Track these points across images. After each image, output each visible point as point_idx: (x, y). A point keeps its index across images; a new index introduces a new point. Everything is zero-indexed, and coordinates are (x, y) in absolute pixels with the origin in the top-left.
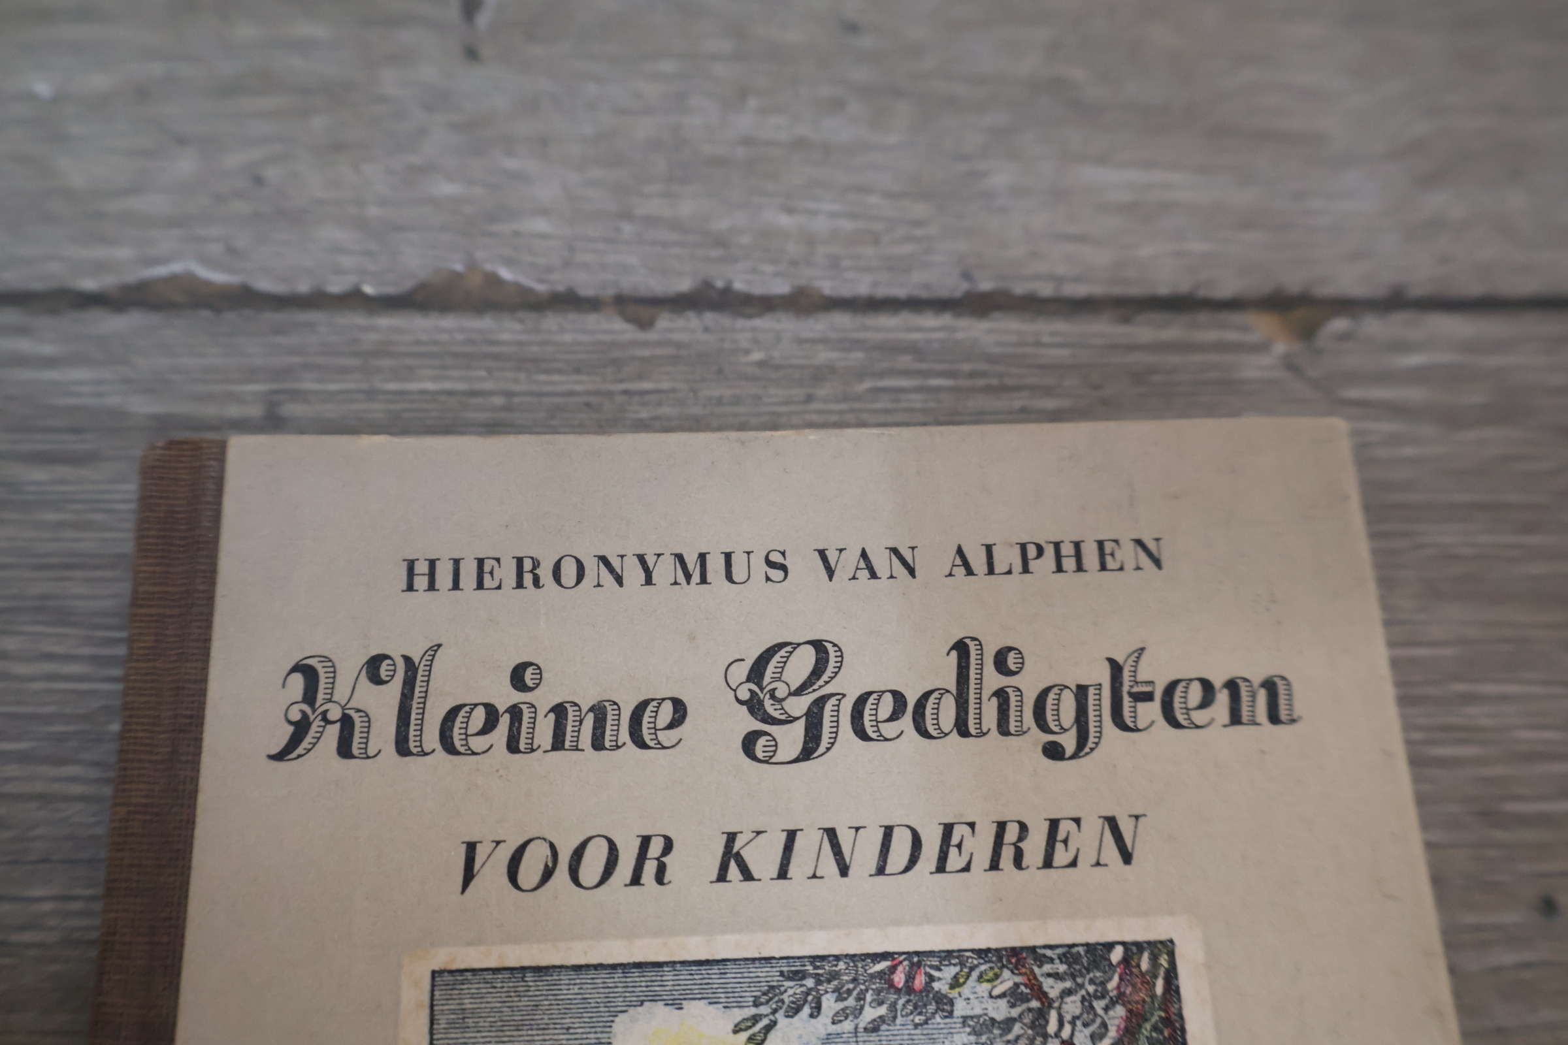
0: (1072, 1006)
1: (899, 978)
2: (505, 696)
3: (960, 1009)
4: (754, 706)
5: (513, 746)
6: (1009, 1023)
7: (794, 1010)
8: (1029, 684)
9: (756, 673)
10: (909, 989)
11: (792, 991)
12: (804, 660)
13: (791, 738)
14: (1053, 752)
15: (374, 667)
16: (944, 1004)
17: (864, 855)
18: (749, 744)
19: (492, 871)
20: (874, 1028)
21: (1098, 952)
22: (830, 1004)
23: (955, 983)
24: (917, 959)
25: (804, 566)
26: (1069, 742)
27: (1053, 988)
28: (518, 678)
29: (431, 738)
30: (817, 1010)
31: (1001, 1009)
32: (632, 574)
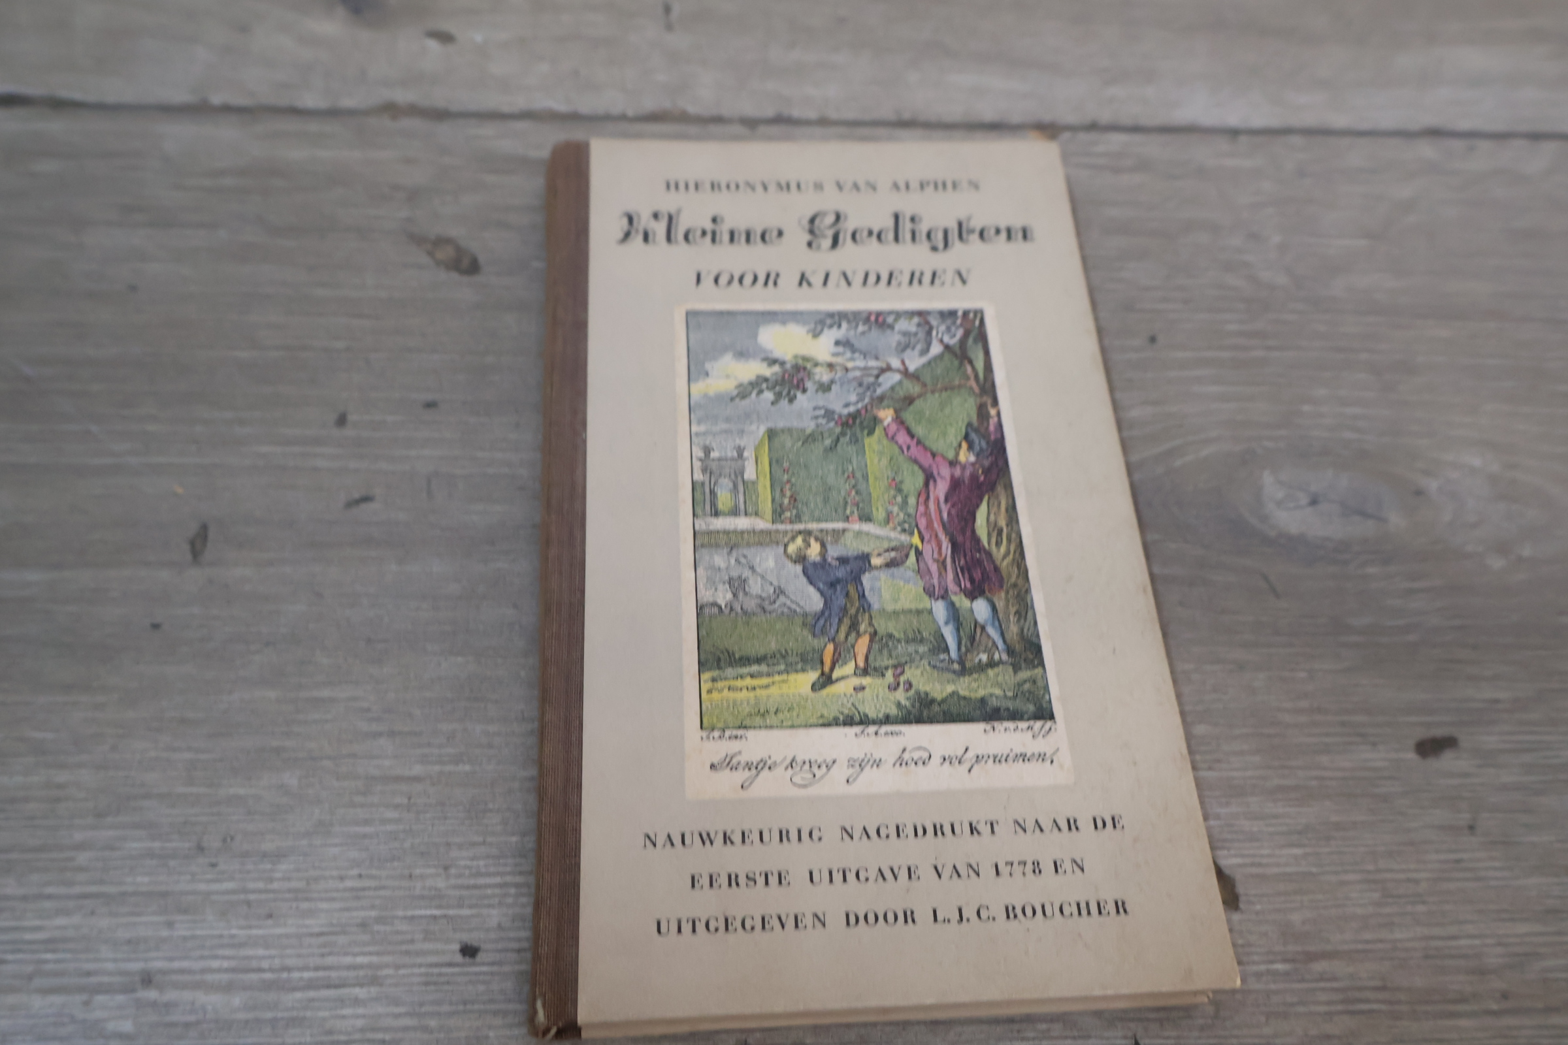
0: (943, 328)
1: (873, 318)
2: (709, 226)
3: (897, 327)
4: (811, 232)
5: (713, 240)
6: (916, 334)
7: (831, 326)
8: (923, 228)
9: (812, 221)
10: (877, 320)
11: (829, 321)
12: (831, 219)
13: (827, 242)
14: (934, 249)
15: (656, 216)
16: (891, 327)
17: (857, 280)
18: (810, 244)
19: (708, 281)
20: (863, 333)
21: (952, 314)
22: (844, 325)
23: (896, 320)
24: (879, 314)
25: (830, 188)
26: (941, 245)
27: (934, 322)
28: (714, 220)
29: (681, 237)
30: (840, 326)
31: (913, 329)
32: (759, 189)
